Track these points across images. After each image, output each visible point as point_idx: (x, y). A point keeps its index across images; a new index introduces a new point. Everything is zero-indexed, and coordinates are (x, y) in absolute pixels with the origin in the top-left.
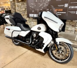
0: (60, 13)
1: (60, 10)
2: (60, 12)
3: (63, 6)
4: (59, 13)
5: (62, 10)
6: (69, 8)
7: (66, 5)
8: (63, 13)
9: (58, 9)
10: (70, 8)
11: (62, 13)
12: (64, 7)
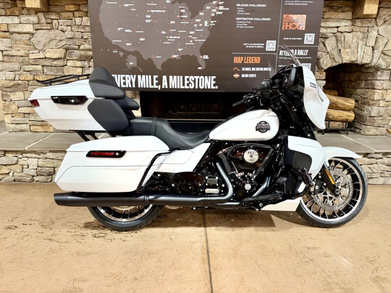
0: (253, 69)
1: (250, 60)
2: (251, 66)
3: (259, 46)
4: (247, 69)
5: (257, 60)
6: (279, 56)
7: (271, 46)
8: (261, 69)
9: (244, 56)
10: (283, 56)
11: (258, 69)
12: (263, 50)
